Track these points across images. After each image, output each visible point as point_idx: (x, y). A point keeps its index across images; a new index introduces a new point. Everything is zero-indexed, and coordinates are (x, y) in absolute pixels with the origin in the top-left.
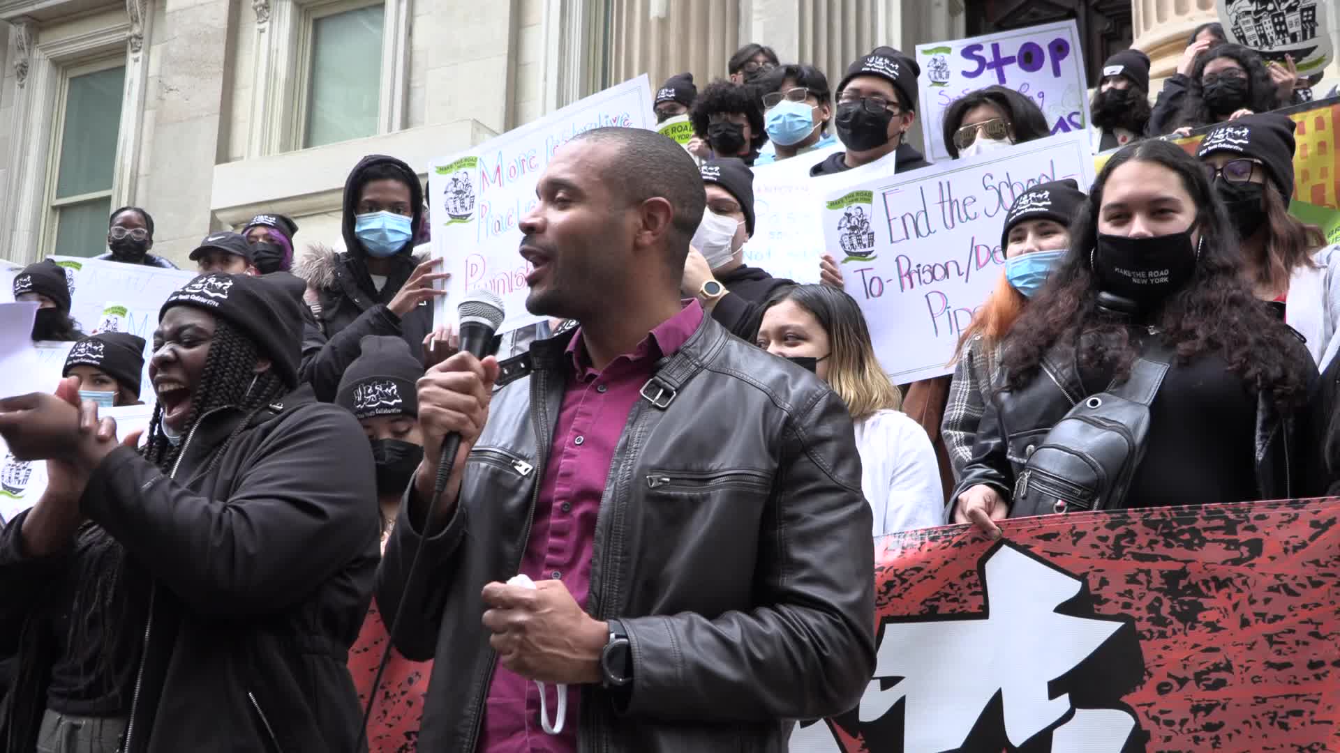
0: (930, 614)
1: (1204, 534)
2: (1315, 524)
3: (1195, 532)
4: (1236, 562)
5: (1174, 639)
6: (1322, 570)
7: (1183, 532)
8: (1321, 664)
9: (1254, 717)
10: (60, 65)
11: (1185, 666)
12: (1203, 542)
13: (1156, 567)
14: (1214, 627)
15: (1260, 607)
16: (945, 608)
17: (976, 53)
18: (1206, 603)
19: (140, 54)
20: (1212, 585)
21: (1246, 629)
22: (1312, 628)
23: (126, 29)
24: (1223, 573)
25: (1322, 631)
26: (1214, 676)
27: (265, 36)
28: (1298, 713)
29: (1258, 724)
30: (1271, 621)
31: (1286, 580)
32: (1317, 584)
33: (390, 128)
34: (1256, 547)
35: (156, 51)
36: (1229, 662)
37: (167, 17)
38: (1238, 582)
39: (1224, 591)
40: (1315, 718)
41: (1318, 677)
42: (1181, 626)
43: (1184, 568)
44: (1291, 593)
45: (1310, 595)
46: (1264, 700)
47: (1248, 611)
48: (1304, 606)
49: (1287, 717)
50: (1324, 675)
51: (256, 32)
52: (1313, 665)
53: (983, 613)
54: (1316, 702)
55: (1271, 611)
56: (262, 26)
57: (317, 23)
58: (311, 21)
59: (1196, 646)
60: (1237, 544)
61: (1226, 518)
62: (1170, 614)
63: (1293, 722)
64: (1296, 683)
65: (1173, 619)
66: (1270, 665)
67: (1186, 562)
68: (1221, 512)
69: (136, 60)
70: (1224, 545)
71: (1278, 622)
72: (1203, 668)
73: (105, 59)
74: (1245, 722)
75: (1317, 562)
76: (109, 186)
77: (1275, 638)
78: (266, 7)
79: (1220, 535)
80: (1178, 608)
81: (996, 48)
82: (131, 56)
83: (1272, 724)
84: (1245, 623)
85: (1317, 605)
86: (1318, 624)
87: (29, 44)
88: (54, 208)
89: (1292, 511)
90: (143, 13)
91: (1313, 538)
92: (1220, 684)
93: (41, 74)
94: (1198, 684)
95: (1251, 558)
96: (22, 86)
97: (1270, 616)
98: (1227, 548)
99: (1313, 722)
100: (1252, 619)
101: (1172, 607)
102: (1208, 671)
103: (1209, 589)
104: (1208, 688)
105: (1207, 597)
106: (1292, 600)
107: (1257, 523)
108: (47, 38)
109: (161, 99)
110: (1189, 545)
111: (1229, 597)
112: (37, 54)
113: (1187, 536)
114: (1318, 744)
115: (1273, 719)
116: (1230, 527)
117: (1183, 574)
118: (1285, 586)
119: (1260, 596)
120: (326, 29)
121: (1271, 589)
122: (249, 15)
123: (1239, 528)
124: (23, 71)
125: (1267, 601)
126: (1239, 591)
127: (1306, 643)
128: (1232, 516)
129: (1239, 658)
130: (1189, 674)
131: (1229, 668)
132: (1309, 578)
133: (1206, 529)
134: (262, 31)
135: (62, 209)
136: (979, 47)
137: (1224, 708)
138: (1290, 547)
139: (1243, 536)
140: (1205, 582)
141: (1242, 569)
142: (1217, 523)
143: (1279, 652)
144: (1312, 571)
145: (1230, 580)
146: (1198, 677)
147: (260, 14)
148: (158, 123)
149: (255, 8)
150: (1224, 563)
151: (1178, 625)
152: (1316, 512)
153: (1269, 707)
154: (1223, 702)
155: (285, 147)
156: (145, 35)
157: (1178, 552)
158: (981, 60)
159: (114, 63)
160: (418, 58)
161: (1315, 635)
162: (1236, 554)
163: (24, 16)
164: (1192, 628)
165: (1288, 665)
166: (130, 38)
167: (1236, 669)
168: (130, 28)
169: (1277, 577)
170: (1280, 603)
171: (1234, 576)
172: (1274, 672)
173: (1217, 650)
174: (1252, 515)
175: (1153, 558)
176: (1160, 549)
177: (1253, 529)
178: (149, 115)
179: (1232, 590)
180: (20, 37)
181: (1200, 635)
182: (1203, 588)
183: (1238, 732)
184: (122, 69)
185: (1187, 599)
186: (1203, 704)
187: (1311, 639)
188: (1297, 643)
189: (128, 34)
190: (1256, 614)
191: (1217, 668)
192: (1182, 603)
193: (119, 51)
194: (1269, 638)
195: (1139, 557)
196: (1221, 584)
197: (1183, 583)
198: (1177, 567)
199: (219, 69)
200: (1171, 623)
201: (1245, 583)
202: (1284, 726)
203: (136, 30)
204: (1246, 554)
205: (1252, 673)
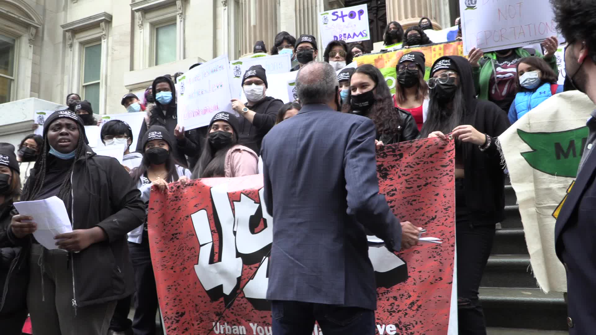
1: (387, 153)
2: (417, 147)
3: (384, 153)
4: (396, 160)
5: (381, 183)
6: (419, 160)
7: (381, 153)
8: (420, 186)
9: (404, 203)
10: (82, 44)
11: (384, 191)
12: (387, 156)
15: (403, 172)
18: (389, 173)
19: (106, 40)
20: (390, 167)
21: (400, 178)
22: (417, 176)
23: (101, 33)
24: (393, 164)
25: (420, 177)
26: (392, 192)
27: (142, 33)
28: (415, 200)
29: (404, 205)
30: (406, 176)
31: (410, 164)
32: (418, 164)
33: (180, 59)
34: (401, 155)
35: (110, 39)
36: (396, 188)
38: (397, 166)
39: (394, 169)
40: (420, 201)
41: (420, 190)
42: (383, 180)
43: (382, 164)
44: (411, 167)
45: (417, 167)
46: (406, 198)
47: (400, 173)
48: (415, 171)
49: (412, 202)
50: (421, 189)
51: (139, 33)
52: (418, 187)
54: (420, 197)
55: (406, 173)
56: (141, 31)
57: (157, 29)
58: (155, 29)
59: (387, 185)
60: (396, 155)
61: (392, 148)
62: (380, 177)
63: (413, 203)
64: (414, 192)
65: (380, 178)
66: (407, 188)
67: (383, 162)
68: (391, 147)
69: (104, 42)
70: (393, 156)
71: (408, 176)
72: (389, 191)
73: (95, 42)
74: (401, 205)
75: (418, 158)
76: (99, 79)
77: (408, 180)
78: (142, 25)
79: (391, 153)
80: (382, 175)
82: (103, 41)
83: (408, 204)
84: (399, 177)
85: (419, 170)
86: (419, 175)
87: (72, 38)
88: (83, 86)
89: (410, 144)
90: (106, 28)
91: (416, 151)
92: (394, 194)
93: (77, 47)
94: (388, 195)
95: (400, 159)
96: (71, 50)
97: (406, 174)
98: (394, 157)
99: (419, 202)
100: (401, 176)
101: (380, 175)
102: (390, 192)
103: (389, 169)
104: (391, 196)
105: (389, 171)
106: (412, 169)
107: (401, 149)
108: (78, 36)
109: (113, 53)
110: (383, 157)
111: (395, 170)
112: (75, 41)
113: (382, 155)
114: (420, 208)
115: (408, 203)
116: (394, 151)
117: (382, 165)
118: (409, 165)
119: (403, 169)
120: (161, 32)
121: (406, 167)
122: (137, 27)
123: (396, 151)
124: (71, 46)
125: (405, 170)
126: (398, 168)
127: (416, 181)
128: (394, 147)
129: (398, 187)
130: (385, 193)
131: (396, 190)
132: (416, 162)
133: (387, 152)
134: (141, 32)
135: (86, 86)
137: (395, 201)
138: (410, 154)
139: (397, 153)
140: (388, 167)
141: (398, 162)
142: (391, 150)
143: (409, 184)
144: (417, 160)
145: (395, 165)
146: (388, 193)
147: (140, 27)
148: (112, 60)
149: (138, 25)
150: (393, 161)
151: (382, 180)
152: (417, 144)
153: (408, 199)
154: (395, 200)
155: (150, 65)
156: (107, 34)
159: (98, 43)
160: (186, 39)
161: (418, 178)
162: (395, 158)
163: (70, 29)
164: (386, 180)
165: (411, 187)
166: (102, 35)
167: (398, 190)
168: (102, 32)
169: (407, 163)
170: (409, 170)
171: (396, 164)
172: (408, 190)
173: (392, 185)
174: (399, 146)
177: (400, 150)
178: (109, 58)
179: (395, 168)
180: (69, 36)
181: (388, 182)
182: (388, 169)
183: (399, 207)
184: (100, 44)
185: (384, 172)
186: (389, 201)
187: (418, 179)
188: (414, 181)
189: (102, 34)
190: (402, 174)
191: (393, 190)
192: (382, 173)
193: (99, 39)
194: (406, 180)
197: (382, 168)
198: (380, 163)
199: (129, 44)
200: (380, 179)
201: (399, 166)
202: (411, 204)
203: (104, 33)
204: (399, 158)
205: (402, 191)
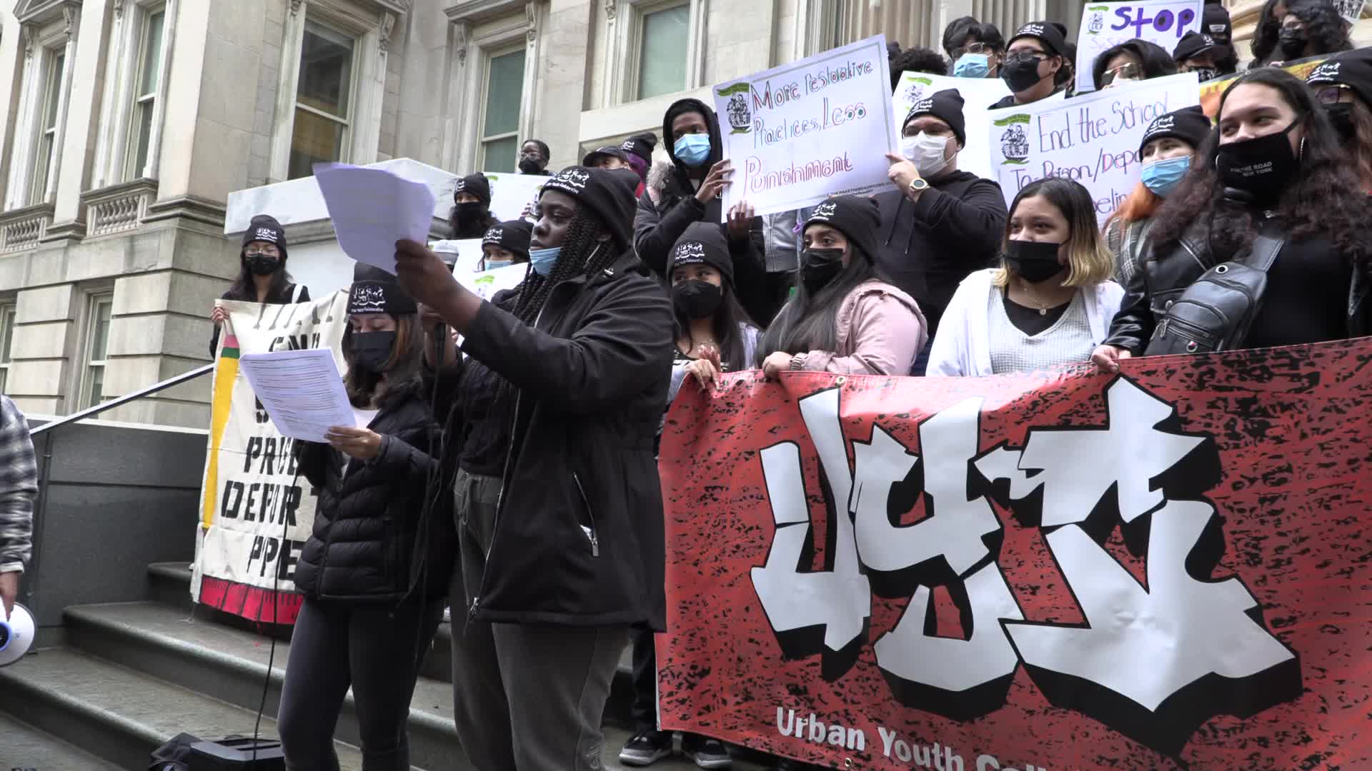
0: (1065, 425)
1: (1272, 370)
2: (1359, 359)
3: (1264, 369)
4: (1299, 391)
5: (1247, 448)
6: (1363, 392)
7: (1254, 369)
8: (1356, 460)
9: (1308, 503)
10: (485, 50)
11: (1255, 469)
12: (1271, 376)
13: (1231, 396)
14: (1279, 440)
15: (1316, 424)
16: (1076, 421)
17: (1126, 13)
18: (1272, 422)
19: (535, 41)
20: (1278, 408)
21: (1304, 441)
22: (1352, 435)
23: (523, 26)
24: (1287, 399)
25: (1359, 437)
26: (1278, 476)
27: (613, 28)
28: (1338, 497)
29: (1310, 508)
30: (1324, 433)
31: (1337, 402)
32: (1358, 403)
33: (694, 86)
34: (1314, 378)
35: (544, 39)
36: (1289, 465)
37: (551, 18)
38: (1299, 406)
39: (1288, 413)
40: (1350, 499)
41: (1353, 470)
42: (1252, 439)
43: (1255, 397)
44: (1339, 411)
45: (1353, 412)
46: (1315, 491)
47: (1306, 427)
48: (1348, 420)
49: (1330, 501)
50: (1358, 468)
51: (607, 26)
52: (1351, 462)
53: (1105, 426)
54: (1351, 488)
55: (1324, 426)
56: (611, 21)
57: (646, 18)
58: (642, 17)
59: (1264, 454)
60: (1299, 377)
61: (1291, 357)
62: (1243, 430)
63: (1333, 504)
64: (1338, 476)
65: (1246, 434)
66: (1321, 465)
67: (1257, 391)
69: (532, 46)
70: (1289, 378)
71: (1329, 433)
72: (1269, 470)
73: (507, 47)
74: (1301, 507)
75: (1359, 387)
76: (516, 129)
77: (1326, 446)
78: (614, 8)
79: (1285, 370)
80: (1250, 427)
81: (1141, 11)
82: (528, 43)
83: (1319, 507)
84: (1304, 436)
85: (1357, 418)
86: (1356, 432)
87: (467, 37)
88: (485, 144)
89: (1343, 349)
90: (537, 14)
91: (1357, 369)
92: (1283, 481)
93: (474, 57)
94: (1265, 482)
95: (1310, 387)
96: (463, 66)
97: (1322, 430)
98: (1292, 381)
99: (1350, 502)
100: (1309, 432)
101: (1245, 426)
102: (1274, 473)
103: (1275, 412)
104: (1273, 484)
105: (1274, 417)
106: (1340, 417)
107: (1316, 360)
108: (477, 33)
109: (548, 71)
110: (1259, 379)
111: (1292, 417)
112: (472, 43)
113: (1258, 372)
114: (1350, 517)
115: (1320, 503)
116: (1294, 364)
117: (1254, 400)
118: (1336, 407)
119: (1316, 413)
120: (653, 23)
121: (1325, 410)
122: (603, 13)
123: (1301, 364)
124: (463, 54)
125: (1321, 419)
126: (1300, 412)
127: (1347, 447)
128: (1295, 355)
129: (1297, 462)
130: (1258, 474)
131: (1289, 469)
132: (1354, 399)
133: (1273, 366)
134: (611, 24)
135: (488, 144)
136: (1129, 9)
137: (1285, 499)
138: (1340, 377)
139: (1304, 370)
140: (1273, 407)
141: (1302, 396)
142: (1286, 361)
143: (1328, 455)
144: (1356, 394)
145: (1293, 404)
146: (1265, 477)
147: (609, 13)
148: (546, 87)
149: (607, 9)
150: (1289, 392)
151: (1249, 438)
152: (1361, 348)
153: (1318, 495)
154: (1284, 494)
155: (627, 100)
156: (537, 30)
157: (1251, 384)
158: (1128, 19)
159: (517, 49)
160: (711, 40)
161: (1353, 440)
162: (1298, 385)
163: (463, 18)
164: (1261, 441)
165: (1334, 464)
166: (525, 32)
167: (1295, 470)
168: (526, 25)
169: (1330, 400)
170: (1332, 418)
171: (1296, 401)
172: (1322, 470)
173: (1280, 457)
174: (1312, 353)
175: (1230, 389)
176: (1235, 382)
177: (1312, 364)
178: (541, 81)
179: (1294, 411)
180: (461, 33)
181: (1268, 446)
182: (1271, 412)
183: (1294, 514)
184: (523, 52)
185: (1257, 419)
186: (1269, 496)
187: (1351, 444)
188: (1341, 447)
189: (525, 29)
190: (1312, 429)
191: (1280, 470)
192: (1252, 423)
193: (518, 41)
194: (1322, 447)
195: (1217, 388)
196: (1285, 408)
197: (1254, 407)
198: (1249, 395)
199: (584, 51)
200: (1244, 437)
201: (1304, 406)
202: (1328, 507)
203: (531, 26)
204: (1307, 385)
205: (1307, 472)
